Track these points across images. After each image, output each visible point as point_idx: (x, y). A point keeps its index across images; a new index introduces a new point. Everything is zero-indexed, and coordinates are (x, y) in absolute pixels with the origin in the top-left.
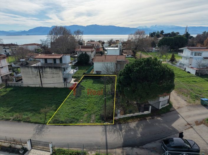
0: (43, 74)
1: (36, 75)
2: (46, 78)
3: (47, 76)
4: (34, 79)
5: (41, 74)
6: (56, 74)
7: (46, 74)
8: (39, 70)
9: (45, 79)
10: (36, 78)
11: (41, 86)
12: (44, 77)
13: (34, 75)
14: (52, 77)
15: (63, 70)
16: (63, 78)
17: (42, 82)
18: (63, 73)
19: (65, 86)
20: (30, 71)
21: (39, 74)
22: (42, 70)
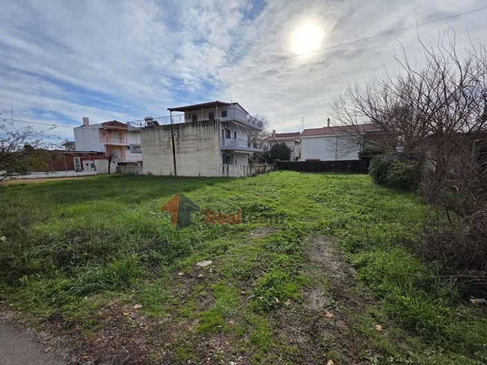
0: (178, 144)
1: (167, 146)
2: (185, 153)
3: (186, 148)
4: (163, 156)
5: (175, 143)
6: (206, 139)
7: (186, 142)
8: (172, 132)
9: (183, 155)
10: (165, 154)
11: (174, 174)
12: (181, 150)
13: (163, 147)
14: (196, 149)
15: (223, 131)
16: (222, 150)
17: (176, 162)
18: (221, 137)
19: (223, 173)
20: (157, 137)
21: (171, 143)
22: (178, 133)
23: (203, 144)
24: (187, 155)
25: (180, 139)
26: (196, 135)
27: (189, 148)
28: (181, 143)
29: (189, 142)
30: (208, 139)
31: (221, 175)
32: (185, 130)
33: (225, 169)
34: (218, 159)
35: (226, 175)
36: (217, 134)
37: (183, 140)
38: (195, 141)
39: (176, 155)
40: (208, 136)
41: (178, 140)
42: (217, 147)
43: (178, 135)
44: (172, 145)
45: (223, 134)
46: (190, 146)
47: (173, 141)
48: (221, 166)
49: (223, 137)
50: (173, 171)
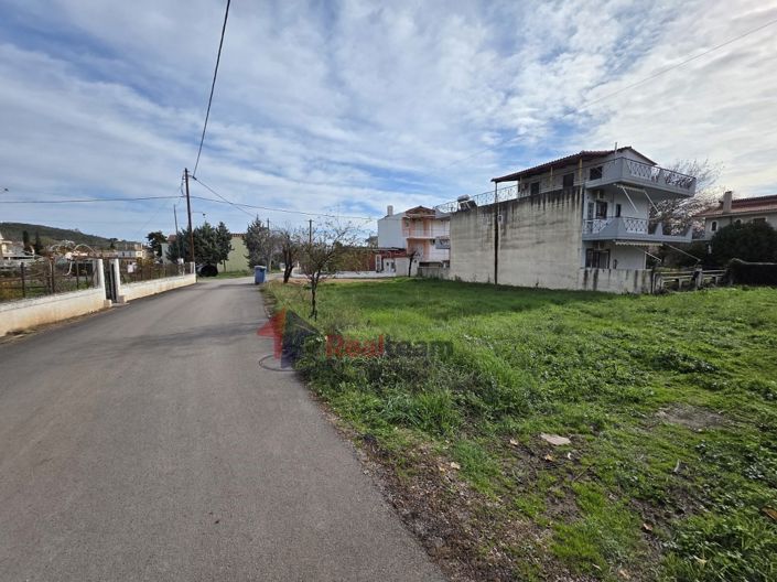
0: (504, 234)
1: (485, 238)
2: (514, 247)
3: (517, 239)
4: (479, 253)
5: (500, 231)
6: (554, 223)
7: (517, 230)
8: (496, 215)
9: (510, 251)
10: (482, 250)
11: (493, 282)
12: (508, 243)
13: (480, 240)
14: (535, 241)
15: (591, 205)
16: (584, 242)
17: (499, 266)
18: (585, 216)
19: (585, 284)
20: (472, 225)
21: (493, 232)
22: (506, 215)
23: (549, 232)
24: (517, 251)
25: (508, 226)
26: (537, 217)
27: (522, 239)
28: (509, 232)
29: (522, 229)
30: (558, 221)
31: (580, 287)
32: (518, 210)
33: (591, 276)
34: (577, 257)
35: (590, 287)
36: (577, 211)
37: (512, 227)
38: (534, 228)
39: (499, 251)
40: (560, 217)
41: (504, 227)
42: (576, 237)
43: (506, 220)
44: (494, 236)
45: (590, 211)
46: (525, 235)
47: (496, 230)
48: (582, 272)
49: (590, 217)
50: (492, 277)
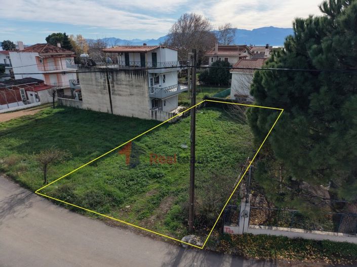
0: (113, 87)
1: (103, 87)
2: (120, 95)
3: (120, 91)
4: (100, 95)
5: (110, 85)
6: (137, 86)
7: (120, 86)
8: (107, 75)
9: (117, 97)
10: (102, 94)
11: (110, 112)
12: (116, 92)
13: (100, 87)
14: (129, 93)
15: (151, 79)
17: (112, 104)
18: (150, 86)
19: (152, 116)
20: (93, 78)
22: (113, 76)
23: (135, 91)
24: (121, 97)
25: (115, 83)
26: (129, 81)
27: (123, 91)
28: (116, 86)
29: (122, 86)
31: (150, 118)
32: (119, 75)
33: (154, 113)
34: (148, 105)
35: (154, 118)
36: (146, 83)
37: (117, 84)
38: (128, 87)
39: (112, 96)
40: (139, 84)
41: (113, 83)
42: (147, 95)
43: (113, 79)
44: (107, 87)
45: (152, 82)
47: (108, 83)
48: (151, 111)
50: (110, 109)
